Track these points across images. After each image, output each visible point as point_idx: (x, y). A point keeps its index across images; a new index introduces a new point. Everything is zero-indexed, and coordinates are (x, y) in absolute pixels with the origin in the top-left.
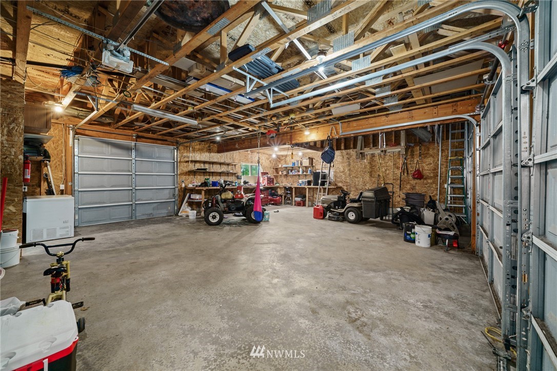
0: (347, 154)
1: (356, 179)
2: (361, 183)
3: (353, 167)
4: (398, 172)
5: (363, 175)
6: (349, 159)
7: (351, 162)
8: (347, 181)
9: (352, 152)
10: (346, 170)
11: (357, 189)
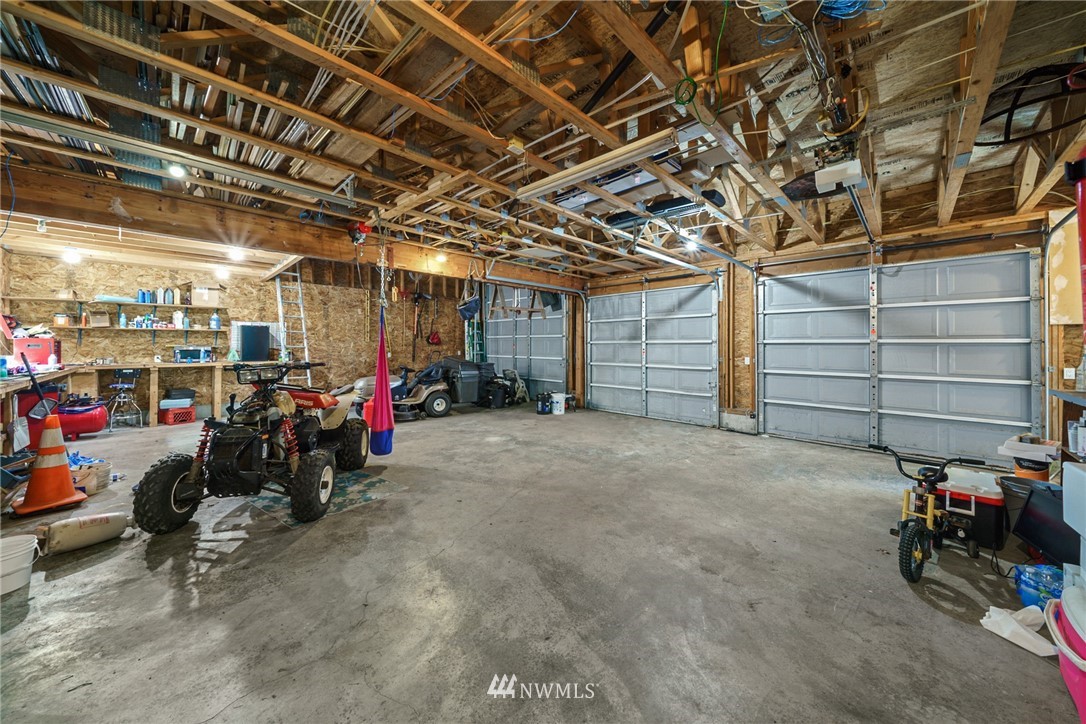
0: (321, 293)
1: (342, 345)
2: (351, 352)
3: (336, 321)
4: (409, 334)
5: (355, 336)
6: (325, 304)
7: (330, 310)
8: (321, 347)
9: (331, 291)
10: (320, 326)
11: (344, 363)
